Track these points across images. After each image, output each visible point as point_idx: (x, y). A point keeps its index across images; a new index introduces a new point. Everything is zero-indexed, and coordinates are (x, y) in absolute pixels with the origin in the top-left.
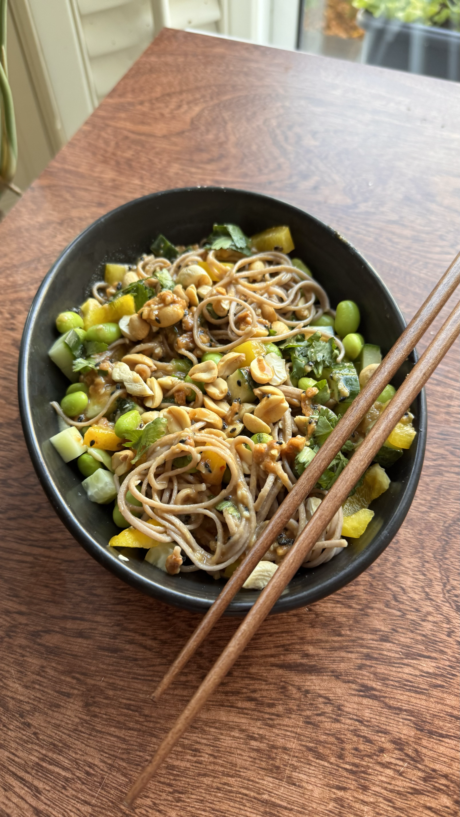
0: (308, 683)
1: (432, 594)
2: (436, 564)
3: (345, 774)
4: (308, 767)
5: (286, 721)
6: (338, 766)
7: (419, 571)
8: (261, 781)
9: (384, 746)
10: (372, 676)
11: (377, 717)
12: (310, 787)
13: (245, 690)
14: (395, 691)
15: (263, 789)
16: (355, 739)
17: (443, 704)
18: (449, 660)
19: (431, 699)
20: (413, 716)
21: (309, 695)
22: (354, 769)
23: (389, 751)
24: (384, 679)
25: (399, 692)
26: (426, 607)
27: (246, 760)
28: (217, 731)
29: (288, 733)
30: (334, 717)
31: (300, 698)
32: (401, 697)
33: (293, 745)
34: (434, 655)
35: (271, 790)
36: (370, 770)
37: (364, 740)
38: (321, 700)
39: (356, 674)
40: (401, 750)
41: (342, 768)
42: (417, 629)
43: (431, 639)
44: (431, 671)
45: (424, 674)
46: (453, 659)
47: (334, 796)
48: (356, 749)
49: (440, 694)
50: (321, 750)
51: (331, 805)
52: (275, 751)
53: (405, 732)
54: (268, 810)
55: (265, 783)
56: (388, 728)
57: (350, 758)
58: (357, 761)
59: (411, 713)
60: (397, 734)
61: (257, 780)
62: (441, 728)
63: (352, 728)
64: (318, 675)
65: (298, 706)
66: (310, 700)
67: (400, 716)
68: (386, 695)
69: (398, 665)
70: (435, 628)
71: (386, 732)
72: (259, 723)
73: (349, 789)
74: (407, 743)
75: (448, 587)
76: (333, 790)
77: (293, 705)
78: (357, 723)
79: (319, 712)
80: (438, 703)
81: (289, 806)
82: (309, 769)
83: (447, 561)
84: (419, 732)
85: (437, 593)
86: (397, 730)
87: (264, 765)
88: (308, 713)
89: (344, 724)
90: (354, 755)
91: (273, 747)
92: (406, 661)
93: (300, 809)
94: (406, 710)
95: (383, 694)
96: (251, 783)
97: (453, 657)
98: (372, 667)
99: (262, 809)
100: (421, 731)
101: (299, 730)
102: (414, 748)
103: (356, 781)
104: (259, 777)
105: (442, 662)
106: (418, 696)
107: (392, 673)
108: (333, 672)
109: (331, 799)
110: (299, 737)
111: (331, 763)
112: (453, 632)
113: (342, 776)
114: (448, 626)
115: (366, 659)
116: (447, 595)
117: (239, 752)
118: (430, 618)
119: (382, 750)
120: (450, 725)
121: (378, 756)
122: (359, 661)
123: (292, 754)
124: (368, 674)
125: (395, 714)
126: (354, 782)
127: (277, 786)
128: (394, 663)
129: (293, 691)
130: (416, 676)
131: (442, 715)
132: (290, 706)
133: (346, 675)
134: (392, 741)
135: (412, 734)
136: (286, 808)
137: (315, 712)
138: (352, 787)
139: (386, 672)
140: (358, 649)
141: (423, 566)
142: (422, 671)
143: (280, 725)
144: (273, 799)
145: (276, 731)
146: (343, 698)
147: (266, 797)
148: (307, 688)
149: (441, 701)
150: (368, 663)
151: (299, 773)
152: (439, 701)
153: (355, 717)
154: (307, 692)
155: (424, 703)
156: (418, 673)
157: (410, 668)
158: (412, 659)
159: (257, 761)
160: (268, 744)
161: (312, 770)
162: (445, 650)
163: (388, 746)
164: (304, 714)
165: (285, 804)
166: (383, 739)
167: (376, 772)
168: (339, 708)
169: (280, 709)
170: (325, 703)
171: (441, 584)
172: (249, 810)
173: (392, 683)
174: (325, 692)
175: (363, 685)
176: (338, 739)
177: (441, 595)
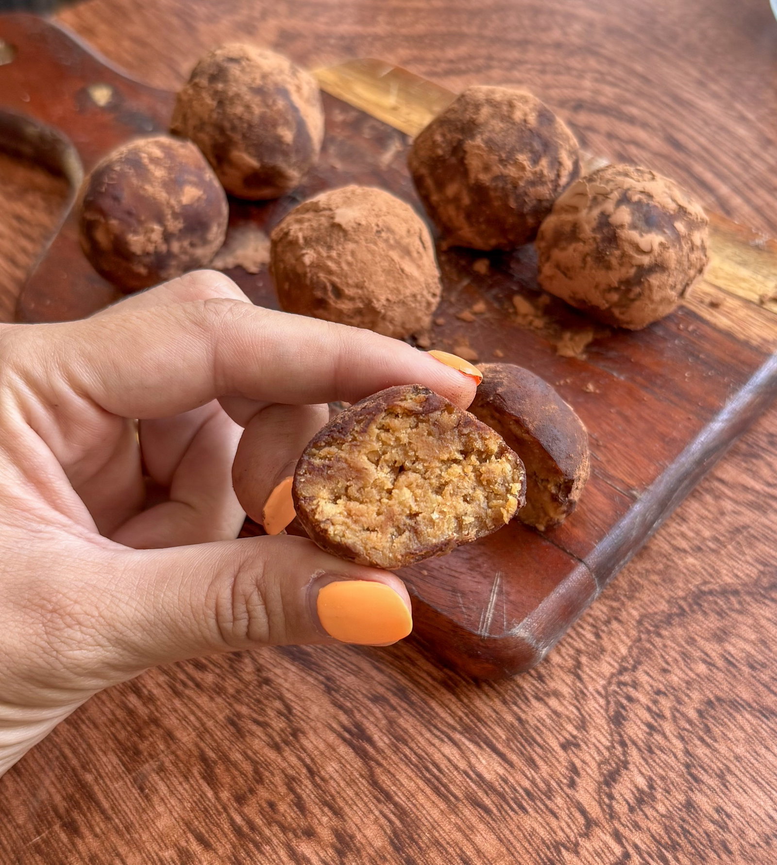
0: (278, 671)
1: (587, 670)
2: (634, 633)
3: (226, 826)
4: (181, 779)
5: (203, 700)
6: (225, 809)
7: (593, 626)
8: (100, 753)
9: (319, 829)
10: (384, 722)
11: (342, 784)
12: (161, 809)
14: (403, 767)
15: (95, 766)
16: (283, 790)
17: (466, 836)
18: (533, 782)
19: (453, 817)
20: (402, 821)
21: (265, 688)
22: (246, 829)
23: (319, 841)
24: (399, 738)
25: (409, 772)
26: (560, 682)
27: (103, 713)
29: (192, 718)
30: (278, 739)
31: (250, 683)
32: (405, 781)
33: (186, 738)
34: (514, 758)
35: (104, 774)
36: (268, 848)
37: (296, 800)
38: (278, 704)
39: (362, 704)
40: (341, 853)
41: (228, 815)
42: (515, 704)
43: (527, 731)
44: (488, 776)
45: (471, 773)
46: (542, 785)
47: (184, 844)
48: (272, 805)
49: (474, 820)
50: (219, 770)
51: (169, 854)
52: (153, 728)
53: (369, 833)
54: (77, 796)
55: (105, 759)
56: (347, 809)
57: (251, 811)
58: (259, 821)
59: (402, 813)
60: (354, 827)
61: (97, 750)
63: (291, 772)
64: (302, 670)
65: (238, 691)
66: (262, 694)
67: (380, 806)
68: (384, 762)
69: (438, 733)
70: (548, 721)
71: (337, 813)
72: (162, 679)
73: (215, 851)
74: (358, 850)
75: (626, 678)
76: (189, 835)
77: (231, 685)
78: (304, 771)
79: (261, 719)
80: (459, 829)
81: (110, 812)
82: (181, 783)
83: (657, 641)
84: (390, 848)
85: (598, 674)
86: (358, 822)
87: (122, 735)
88: (244, 710)
89: (284, 759)
90: (262, 812)
91: (155, 722)
92: (457, 736)
93: (121, 826)
94: (396, 804)
95: (380, 759)
97: (544, 781)
98: (394, 709)
99: (70, 790)
100: (398, 849)
101: (210, 724)
103: (234, 847)
104: (103, 747)
105: (519, 777)
106: (434, 798)
107: (420, 739)
108: (328, 678)
109: (176, 845)
110: (203, 732)
111: (218, 798)
112: (577, 746)
113: (218, 825)
114: (575, 732)
115: (395, 694)
116: (614, 687)
118: (553, 702)
119: (310, 834)
121: (296, 836)
122: (381, 690)
123: (174, 747)
124: (379, 715)
125: (375, 797)
126: (228, 846)
128: (436, 727)
129: (248, 667)
130: (456, 768)
131: (450, 850)
132: (226, 685)
133: (345, 696)
134: (337, 830)
135: (378, 843)
136: (103, 812)
137: (255, 715)
138: (220, 852)
139: (411, 731)
140: (394, 673)
141: (607, 622)
142: (471, 766)
143: (190, 699)
145: (177, 703)
146: (313, 724)
147: (89, 778)
148: (271, 676)
149: (467, 831)
150: (394, 700)
151: (162, 779)
152: (463, 827)
153: (308, 761)
154: (267, 681)
155: (436, 814)
156: (462, 765)
157: (455, 751)
158: (470, 740)
159: (118, 725)
160: (152, 712)
161: (183, 789)
162: (540, 763)
163: (326, 834)
164: (238, 707)
165: (106, 805)
166: (325, 819)
167: (274, 857)
168: (296, 733)
169: (209, 678)
170: (280, 713)
171: (616, 665)
173: (408, 752)
174: (293, 698)
175: (358, 726)
176: (256, 771)
177: (603, 682)
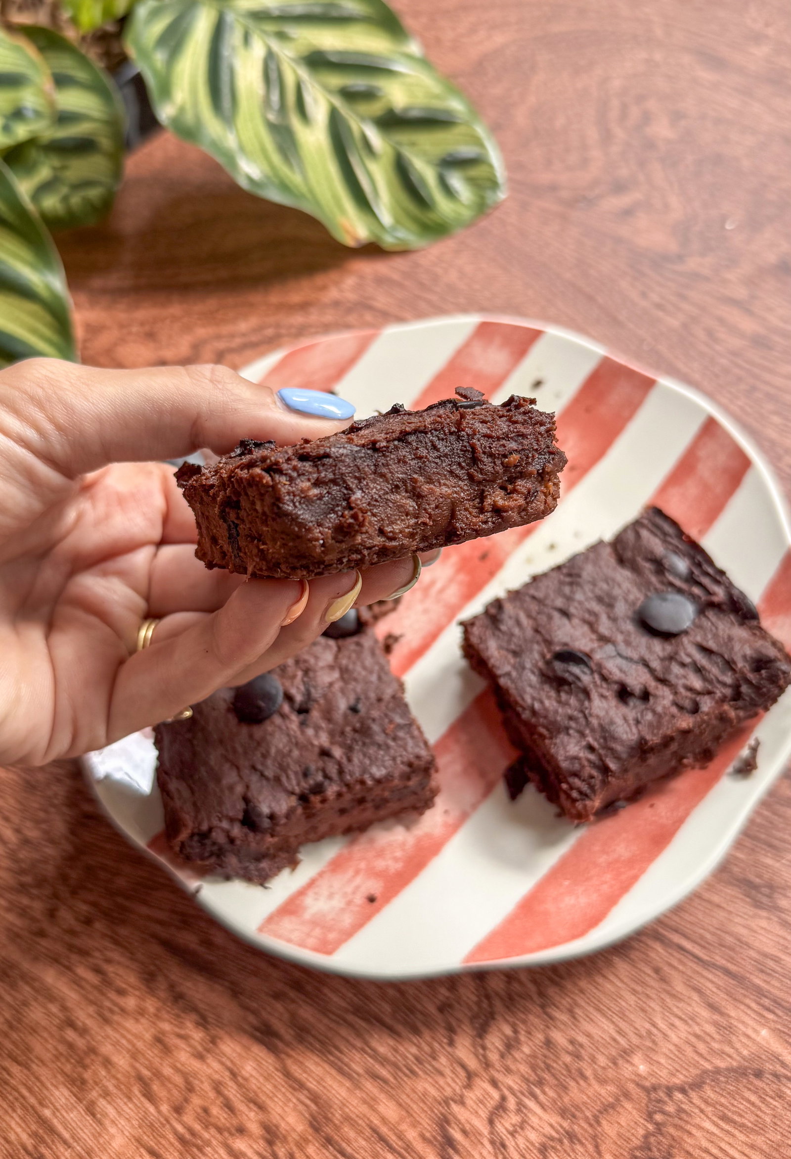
13: (97, 954)
28: (33, 992)
62: (348, 1142)
96: (38, 1084)
102: (291, 1149)
117: (45, 1035)
120: (364, 1143)
127: (70, 1106)
144: (55, 1122)
172: (18, 1119)
